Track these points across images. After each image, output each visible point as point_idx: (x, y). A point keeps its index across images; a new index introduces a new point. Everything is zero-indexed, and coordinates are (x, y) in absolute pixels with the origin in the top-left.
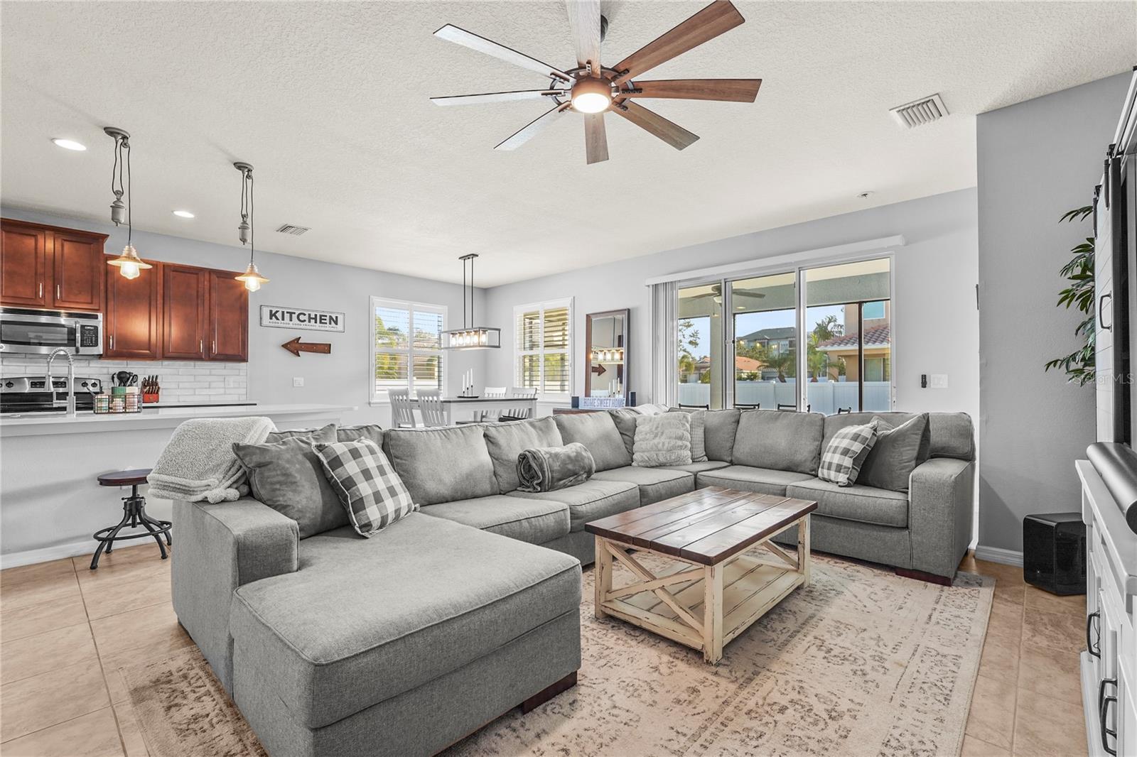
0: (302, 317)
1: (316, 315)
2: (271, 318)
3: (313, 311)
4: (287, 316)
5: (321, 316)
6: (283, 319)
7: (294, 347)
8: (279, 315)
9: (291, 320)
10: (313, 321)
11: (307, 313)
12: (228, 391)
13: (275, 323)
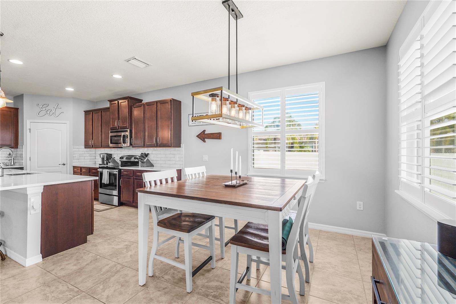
7: (203, 136)
12: (176, 163)
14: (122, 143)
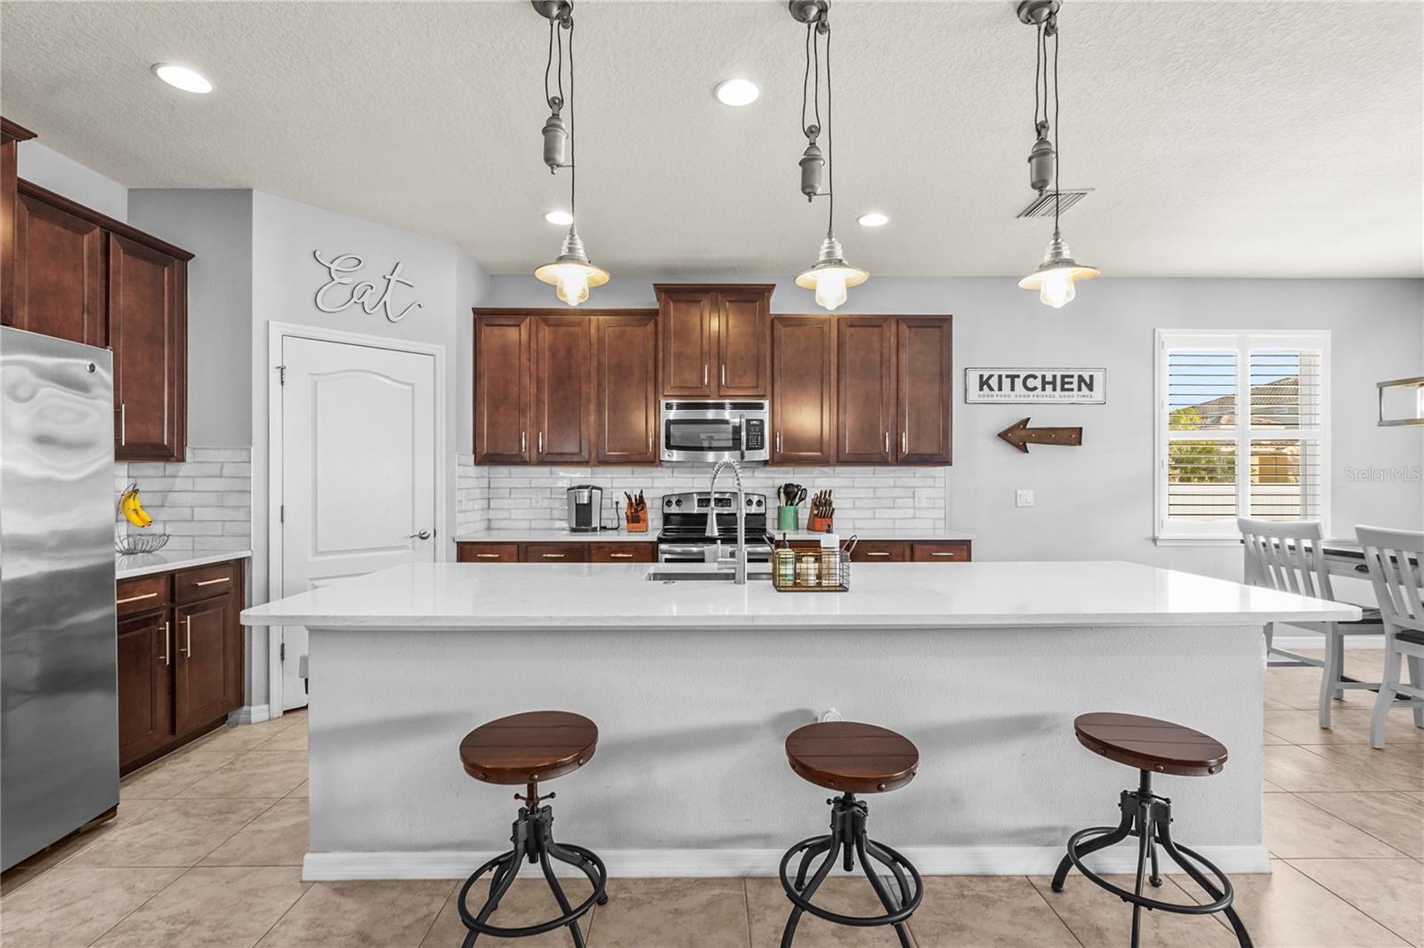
0: (1031, 383)
1: (1054, 377)
2: (981, 389)
3: (1049, 369)
4: (1006, 383)
5: (1063, 377)
6: (1000, 389)
7: (1019, 437)
8: (994, 382)
9: (1013, 389)
10: (1049, 387)
11: (1039, 374)
12: (919, 514)
13: (988, 396)
14: (744, 447)
